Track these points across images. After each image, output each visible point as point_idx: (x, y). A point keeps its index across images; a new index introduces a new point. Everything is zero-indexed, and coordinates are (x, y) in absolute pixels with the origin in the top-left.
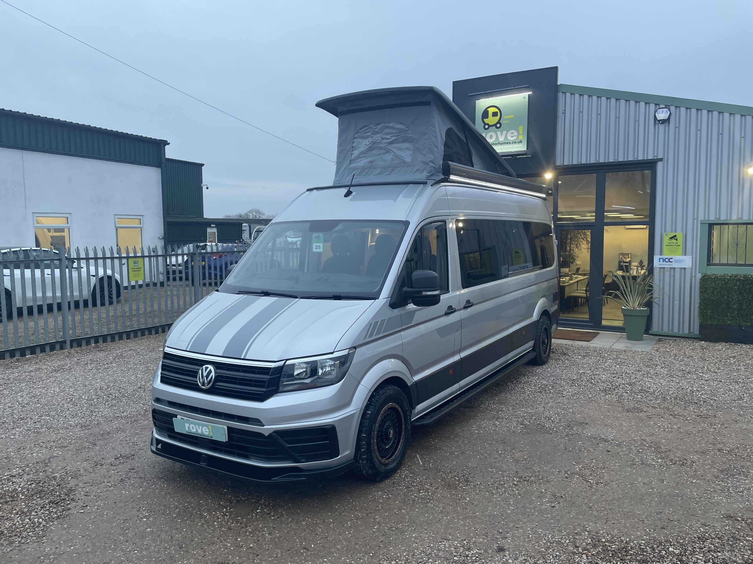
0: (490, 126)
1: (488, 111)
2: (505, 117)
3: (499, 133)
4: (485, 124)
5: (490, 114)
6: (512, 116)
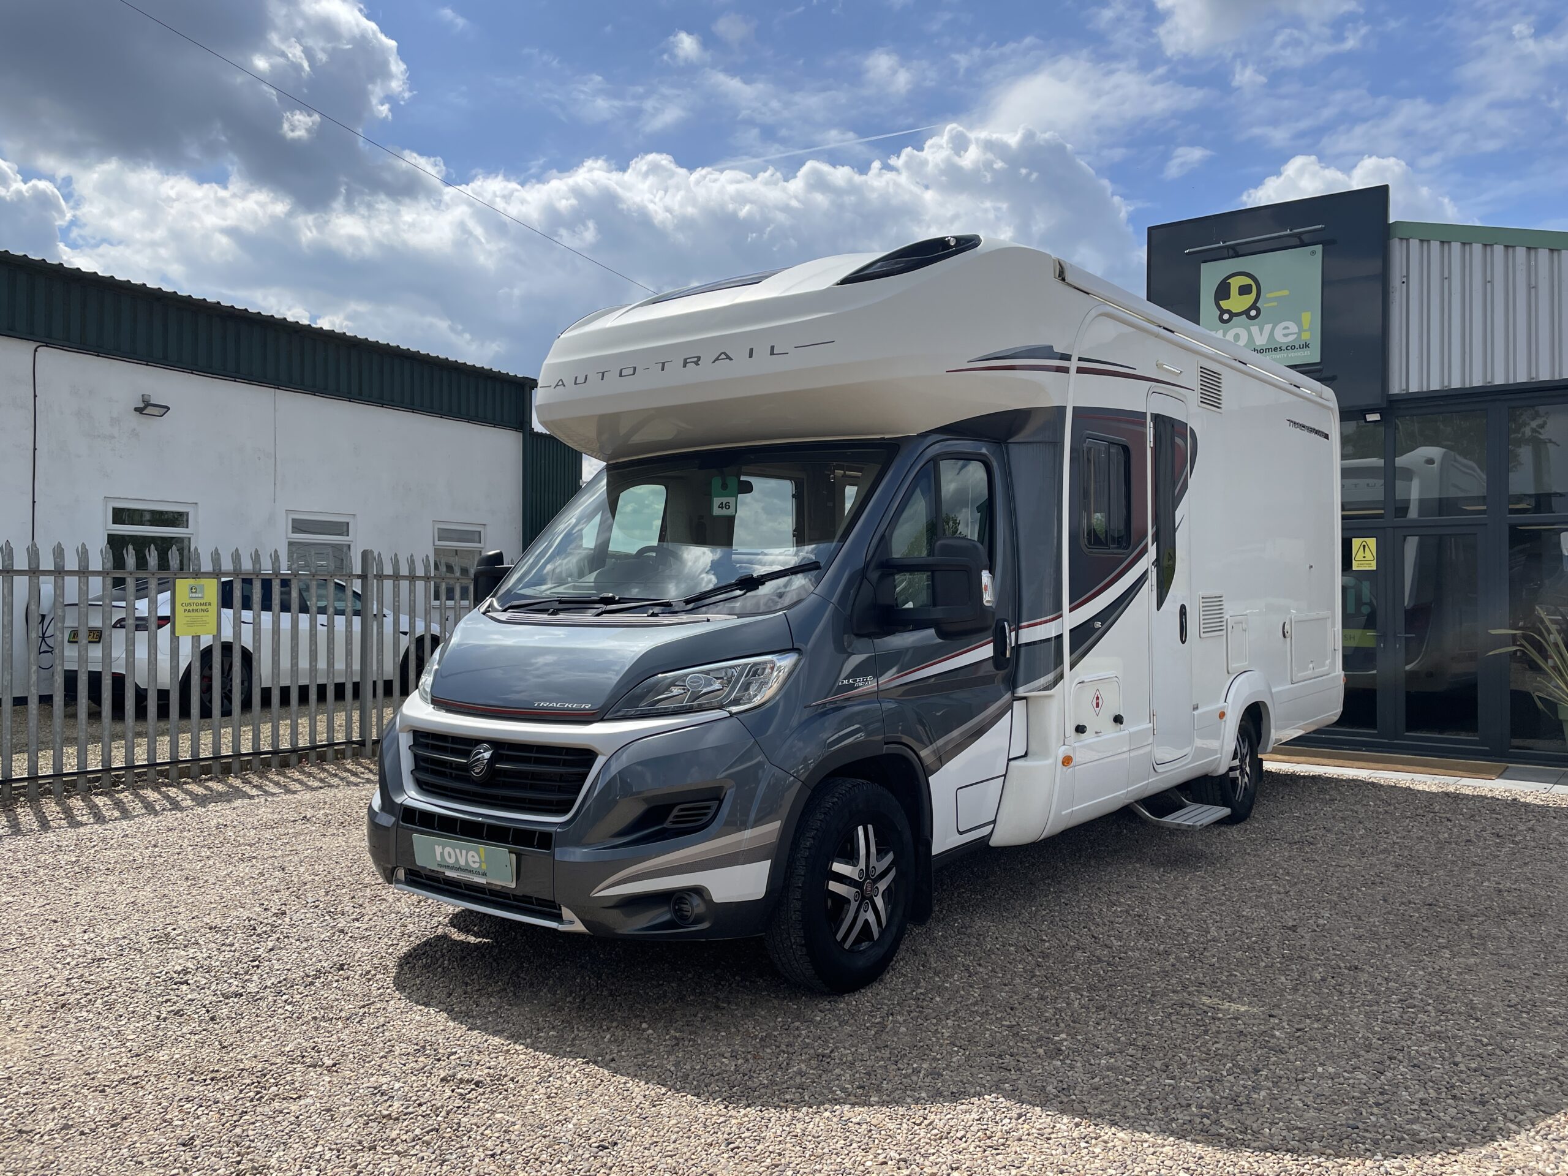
0: (1232, 315)
1: (1229, 284)
2: (1268, 296)
3: (1255, 329)
4: (1223, 311)
5: (1234, 291)
6: (1285, 293)
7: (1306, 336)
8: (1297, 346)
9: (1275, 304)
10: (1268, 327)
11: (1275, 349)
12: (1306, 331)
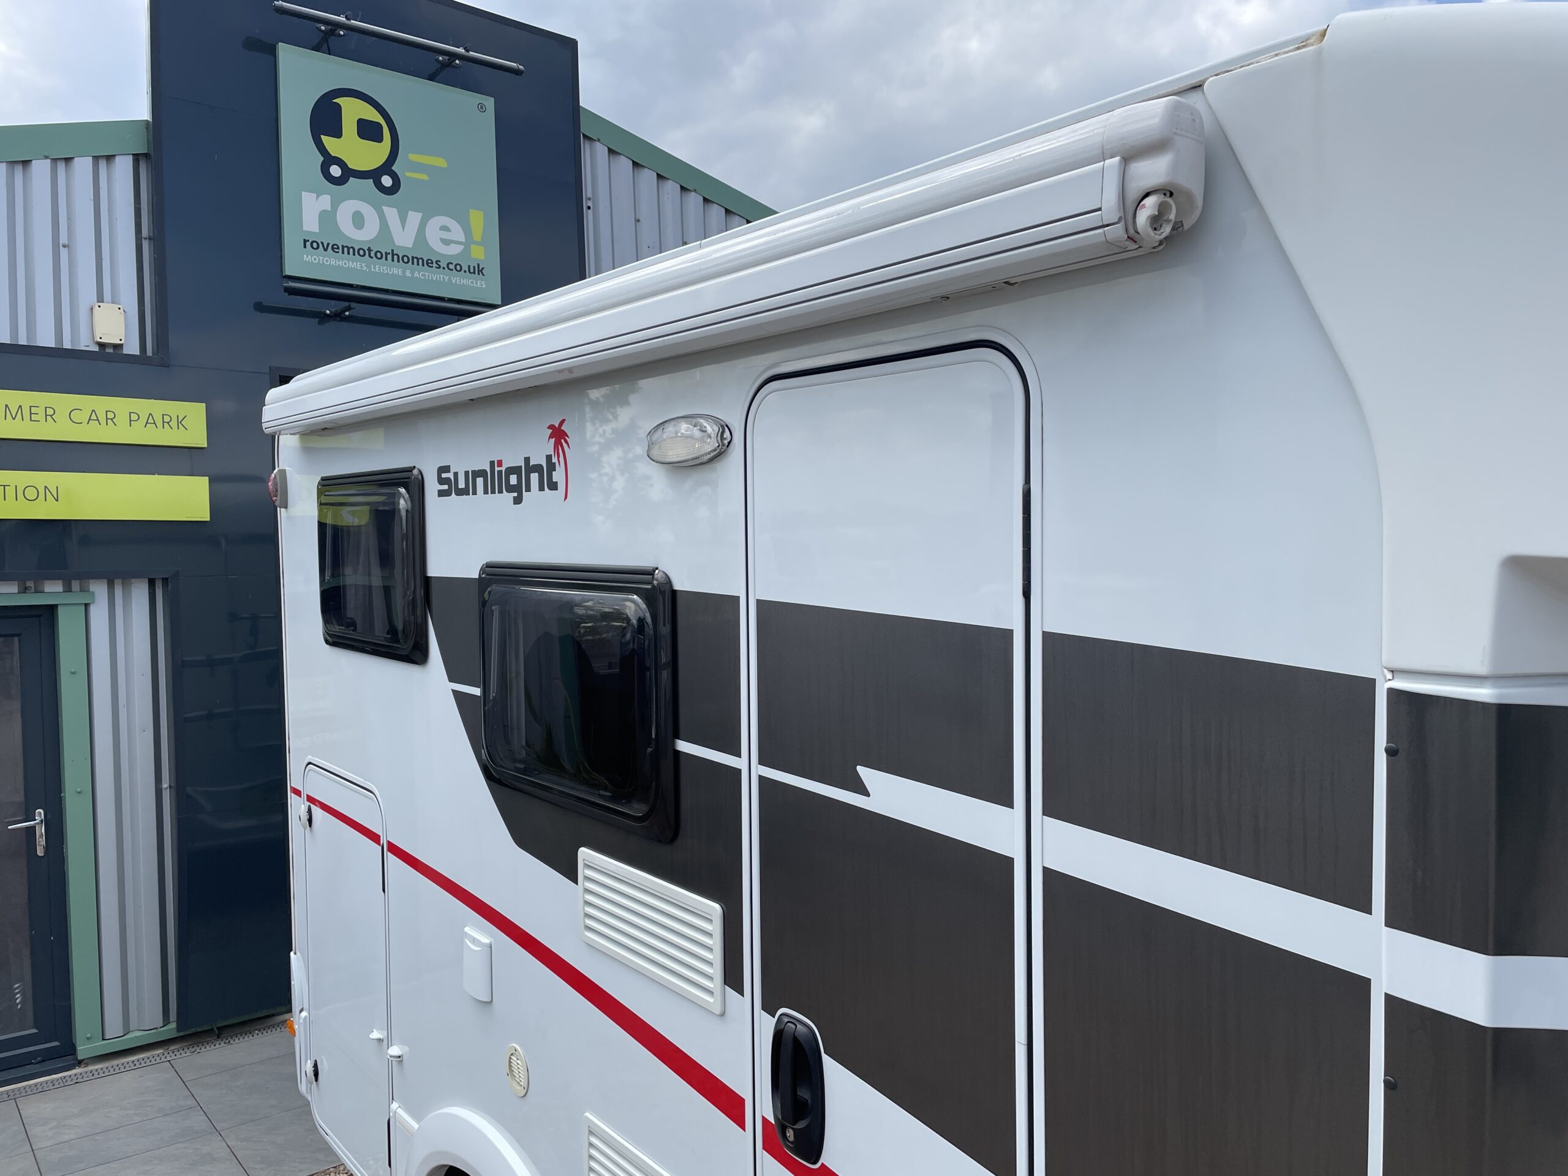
0: (349, 173)
1: (338, 107)
2: (413, 157)
3: (391, 214)
4: (329, 160)
5: (349, 126)
6: (441, 163)
7: (478, 254)
8: (465, 268)
9: (425, 177)
10: (414, 218)
11: (429, 263)
12: (477, 243)
